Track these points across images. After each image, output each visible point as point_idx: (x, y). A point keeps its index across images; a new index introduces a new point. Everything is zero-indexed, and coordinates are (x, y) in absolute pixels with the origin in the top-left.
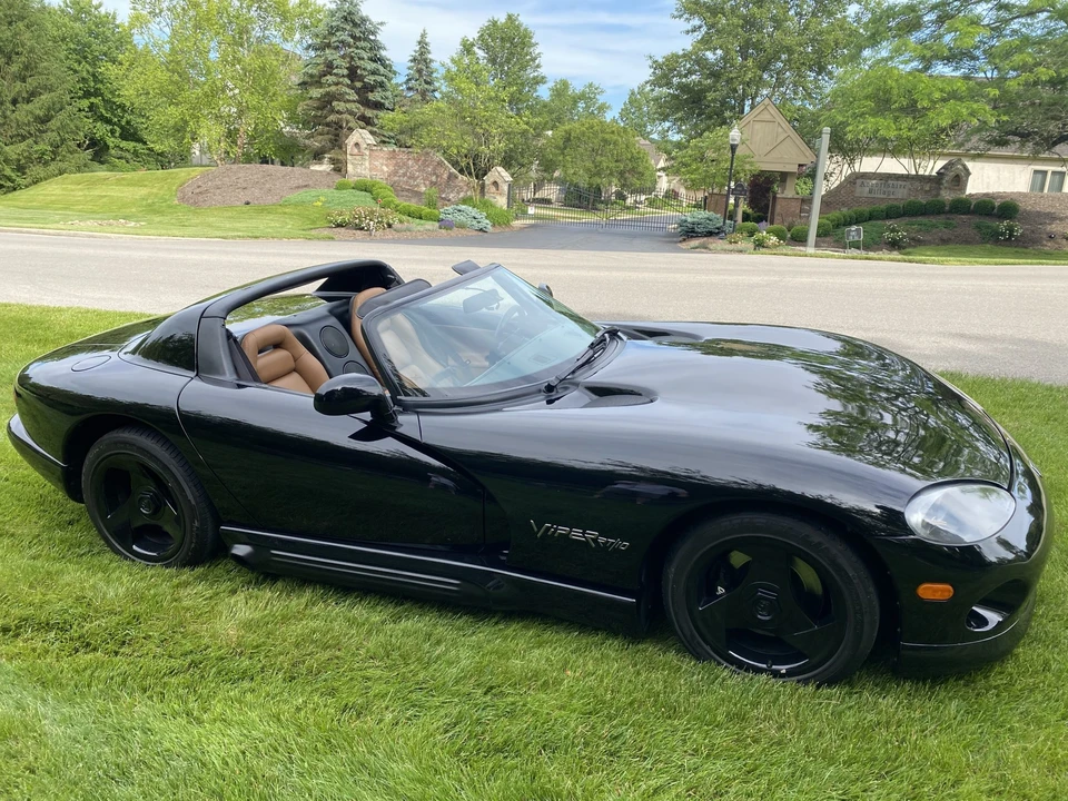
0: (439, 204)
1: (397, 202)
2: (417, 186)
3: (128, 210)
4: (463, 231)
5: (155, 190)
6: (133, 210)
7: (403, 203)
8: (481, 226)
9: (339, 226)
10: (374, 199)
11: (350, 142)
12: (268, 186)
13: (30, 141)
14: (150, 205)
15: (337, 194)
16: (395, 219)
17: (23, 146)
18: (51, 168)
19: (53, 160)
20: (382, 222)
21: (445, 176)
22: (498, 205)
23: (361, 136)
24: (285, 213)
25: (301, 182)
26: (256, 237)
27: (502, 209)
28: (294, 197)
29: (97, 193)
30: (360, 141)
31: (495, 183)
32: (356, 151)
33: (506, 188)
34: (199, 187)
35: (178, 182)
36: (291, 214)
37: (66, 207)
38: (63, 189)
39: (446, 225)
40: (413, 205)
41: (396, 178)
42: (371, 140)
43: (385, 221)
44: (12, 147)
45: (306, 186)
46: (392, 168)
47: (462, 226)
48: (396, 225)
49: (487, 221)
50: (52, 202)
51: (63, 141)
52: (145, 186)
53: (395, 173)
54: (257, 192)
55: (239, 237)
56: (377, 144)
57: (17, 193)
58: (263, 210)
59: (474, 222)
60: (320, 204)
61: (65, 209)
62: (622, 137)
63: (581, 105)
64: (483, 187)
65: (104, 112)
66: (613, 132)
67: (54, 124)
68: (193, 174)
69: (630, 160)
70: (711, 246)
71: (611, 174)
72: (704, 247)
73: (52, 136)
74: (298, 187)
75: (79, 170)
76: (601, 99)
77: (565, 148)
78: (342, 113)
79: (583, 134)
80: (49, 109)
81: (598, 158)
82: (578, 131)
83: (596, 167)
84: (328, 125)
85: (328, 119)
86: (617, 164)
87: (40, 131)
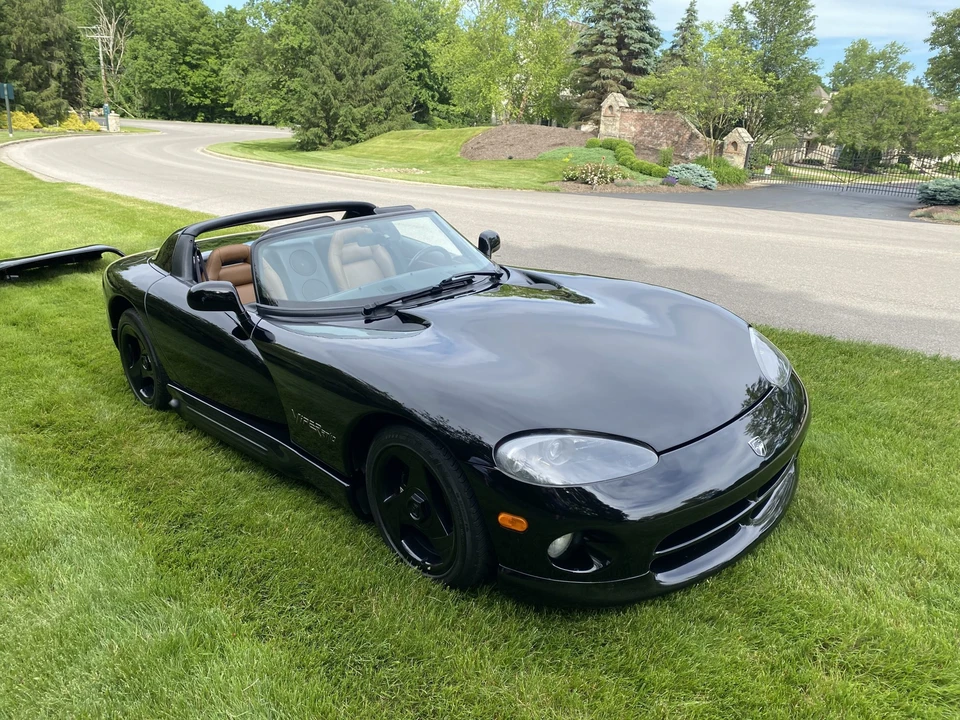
0: (672, 162)
1: (633, 160)
2: (660, 145)
4: (685, 188)
7: (638, 160)
8: (705, 183)
9: (570, 179)
10: (615, 156)
11: (605, 104)
13: (370, 104)
14: (439, 157)
15: (585, 151)
17: (365, 108)
18: (383, 126)
19: (385, 119)
20: (606, 177)
21: (687, 136)
23: (616, 99)
24: (537, 167)
25: (558, 141)
26: (496, 187)
27: (735, 169)
28: (549, 153)
29: (407, 146)
30: (614, 103)
31: (734, 144)
32: (609, 113)
33: (744, 148)
34: (478, 143)
35: (464, 139)
36: (541, 168)
37: (383, 156)
38: (387, 143)
39: (670, 182)
40: (649, 162)
41: (641, 138)
42: (623, 101)
43: (609, 176)
44: (359, 109)
46: (639, 128)
47: (686, 183)
48: (618, 180)
49: (714, 180)
50: (376, 153)
51: (394, 104)
52: (441, 141)
53: (642, 132)
54: (520, 149)
55: (483, 186)
56: (631, 107)
57: (358, 145)
58: (521, 164)
59: (700, 180)
60: (568, 160)
61: (382, 158)
62: (911, 98)
63: (880, 65)
64: (721, 147)
65: (428, 80)
66: (900, 93)
67: (389, 91)
68: (478, 132)
69: (918, 123)
70: (935, 216)
71: (892, 137)
72: (929, 216)
73: (386, 100)
74: (554, 145)
75: (404, 128)
76: (903, 59)
77: (843, 110)
78: (608, 78)
79: (866, 94)
80: (386, 79)
81: (880, 120)
82: (860, 92)
83: (875, 129)
84: (595, 88)
85: (594, 85)
86: (901, 126)
87: (378, 96)
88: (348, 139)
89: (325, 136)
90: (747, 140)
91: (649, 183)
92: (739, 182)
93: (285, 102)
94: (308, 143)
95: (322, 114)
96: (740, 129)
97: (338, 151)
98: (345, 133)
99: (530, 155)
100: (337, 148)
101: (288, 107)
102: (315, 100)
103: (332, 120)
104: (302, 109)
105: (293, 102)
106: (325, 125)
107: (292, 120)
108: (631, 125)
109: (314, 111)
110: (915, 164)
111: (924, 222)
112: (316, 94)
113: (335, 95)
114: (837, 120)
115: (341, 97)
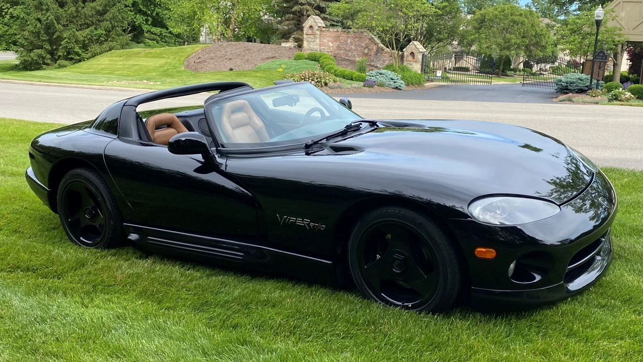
0: (367, 69)
1: (336, 68)
2: (354, 56)
3: (150, 74)
4: (382, 89)
5: (169, 61)
6: (154, 74)
7: (340, 69)
8: (396, 85)
11: (306, 25)
12: (246, 57)
13: (92, 28)
14: (165, 71)
15: (294, 63)
16: (330, 79)
17: (87, 31)
18: (104, 46)
19: (106, 40)
20: (320, 82)
21: (375, 49)
22: (414, 70)
23: (314, 21)
24: (256, 76)
25: (270, 55)
27: (416, 73)
28: (264, 65)
30: (313, 24)
31: (412, 54)
32: (310, 32)
33: (420, 57)
34: (199, 58)
35: (186, 55)
36: (260, 77)
37: (111, 72)
38: (111, 60)
39: (370, 85)
40: (348, 70)
41: (338, 51)
42: (321, 23)
43: (323, 81)
44: (81, 32)
45: (273, 57)
46: (335, 44)
47: (381, 85)
48: (331, 84)
49: (402, 82)
50: (103, 69)
51: (113, 27)
52: (163, 58)
53: (338, 47)
54: (239, 62)
56: (327, 27)
57: (81, 63)
59: (392, 83)
60: (281, 70)
61: (110, 73)
62: (528, 18)
64: (402, 57)
65: (142, 7)
66: (521, 15)
67: (108, 16)
68: (196, 49)
69: (535, 37)
70: (574, 99)
71: (519, 47)
72: (570, 100)
73: (107, 24)
74: (268, 58)
75: (123, 47)
77: (480, 28)
78: (304, 4)
79: (496, 16)
80: (106, 6)
81: (508, 36)
82: (491, 14)
83: (505, 43)
84: (294, 13)
85: (294, 9)
86: (523, 40)
87: (99, 21)
88: (71, 59)
89: (49, 56)
90: (421, 50)
91: (354, 85)
92: (419, 84)
93: (7, 28)
94: (31, 63)
95: (45, 37)
96: (415, 43)
97: (64, 69)
98: (69, 53)
99: (247, 67)
100: (61, 66)
101: (11, 31)
102: (39, 25)
103: (55, 42)
104: (26, 33)
105: (14, 27)
106: (48, 47)
107: (15, 43)
108: (329, 41)
109: (37, 34)
110: (535, 68)
111: (567, 104)
112: (39, 20)
113: (58, 19)
114: (477, 36)
115: (63, 22)
